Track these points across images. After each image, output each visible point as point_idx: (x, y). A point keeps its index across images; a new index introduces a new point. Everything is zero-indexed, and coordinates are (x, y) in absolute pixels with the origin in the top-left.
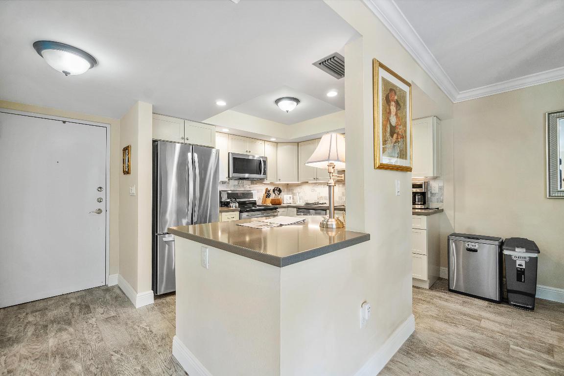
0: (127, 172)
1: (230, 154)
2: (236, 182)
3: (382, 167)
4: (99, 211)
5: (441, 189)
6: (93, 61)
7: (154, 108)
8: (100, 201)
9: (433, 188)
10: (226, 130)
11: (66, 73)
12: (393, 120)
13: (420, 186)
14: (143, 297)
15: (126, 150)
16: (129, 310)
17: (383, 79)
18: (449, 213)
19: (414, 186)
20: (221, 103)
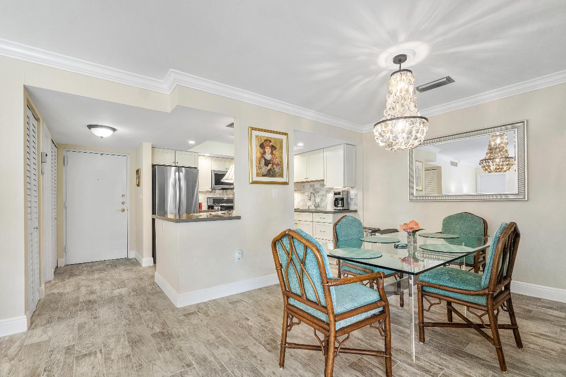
0: (138, 185)
1: (213, 171)
2: (221, 191)
3: (254, 183)
4: (123, 210)
5: (356, 195)
6: (114, 130)
7: (152, 145)
8: (123, 203)
9: (351, 196)
10: (208, 155)
11: (102, 137)
12: (268, 157)
13: (339, 193)
14: (146, 261)
15: (138, 171)
16: (139, 268)
17: (257, 136)
18: (360, 212)
19: (335, 194)
20: (192, 142)
